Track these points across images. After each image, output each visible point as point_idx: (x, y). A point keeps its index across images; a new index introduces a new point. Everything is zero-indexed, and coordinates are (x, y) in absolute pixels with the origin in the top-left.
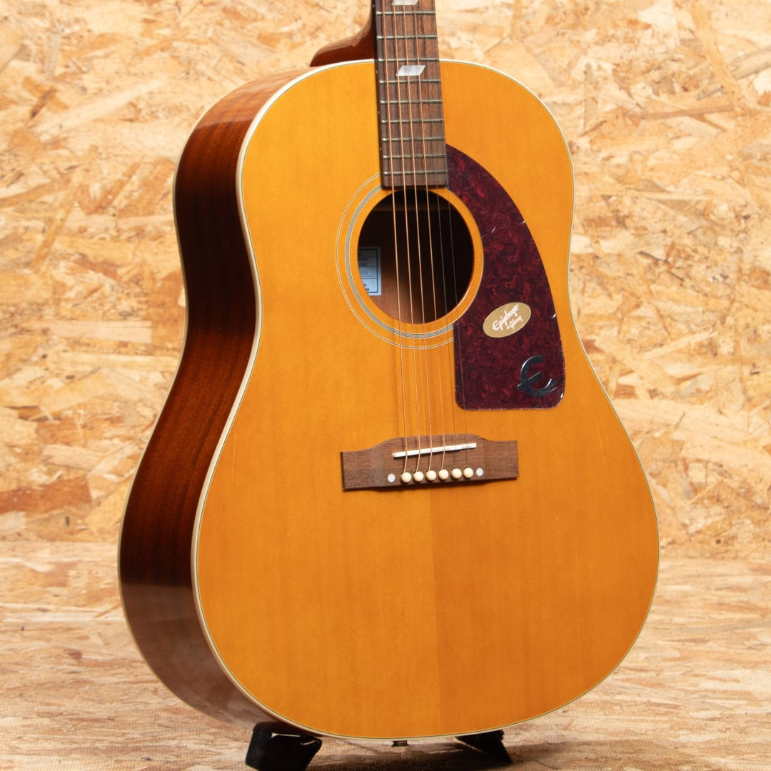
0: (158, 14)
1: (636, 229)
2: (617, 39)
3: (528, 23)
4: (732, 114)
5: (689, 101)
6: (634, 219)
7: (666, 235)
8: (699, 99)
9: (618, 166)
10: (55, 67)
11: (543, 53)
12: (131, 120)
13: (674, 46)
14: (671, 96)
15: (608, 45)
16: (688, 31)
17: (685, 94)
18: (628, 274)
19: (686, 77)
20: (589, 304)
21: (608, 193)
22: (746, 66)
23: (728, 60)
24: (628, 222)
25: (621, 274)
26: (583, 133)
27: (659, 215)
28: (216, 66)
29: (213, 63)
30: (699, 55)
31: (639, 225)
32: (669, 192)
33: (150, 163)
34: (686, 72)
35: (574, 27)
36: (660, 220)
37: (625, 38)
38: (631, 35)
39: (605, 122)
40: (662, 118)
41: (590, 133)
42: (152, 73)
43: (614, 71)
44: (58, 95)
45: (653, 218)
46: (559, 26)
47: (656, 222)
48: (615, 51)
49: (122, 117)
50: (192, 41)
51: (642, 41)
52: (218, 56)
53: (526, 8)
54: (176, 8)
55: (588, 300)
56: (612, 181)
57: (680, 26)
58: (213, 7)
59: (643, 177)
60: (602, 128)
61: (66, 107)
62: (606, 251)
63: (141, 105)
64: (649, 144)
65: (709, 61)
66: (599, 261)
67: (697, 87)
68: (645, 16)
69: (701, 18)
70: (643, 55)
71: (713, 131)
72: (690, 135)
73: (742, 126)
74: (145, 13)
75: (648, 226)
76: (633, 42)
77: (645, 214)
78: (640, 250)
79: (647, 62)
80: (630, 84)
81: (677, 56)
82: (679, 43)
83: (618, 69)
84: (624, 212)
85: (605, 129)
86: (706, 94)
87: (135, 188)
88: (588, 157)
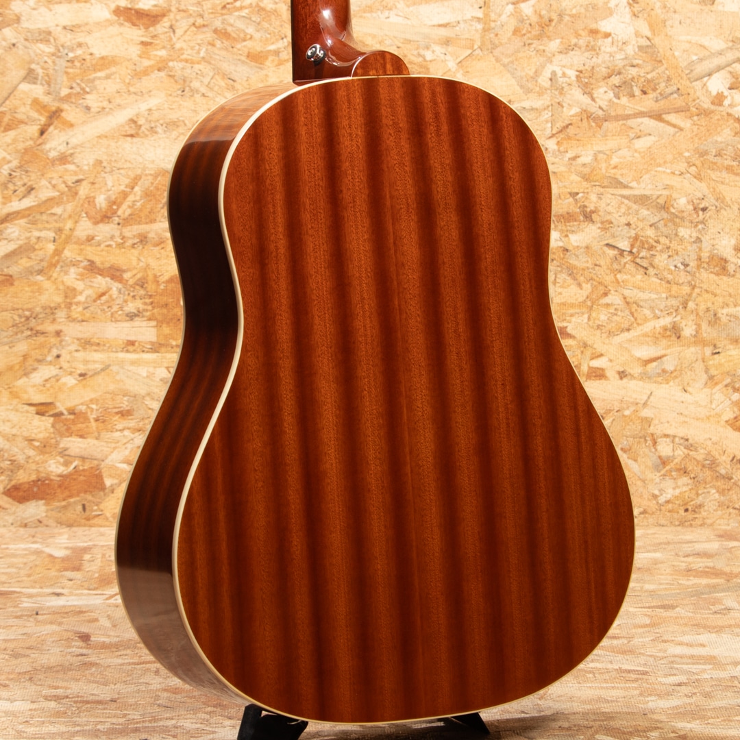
0: (154, 37)
1: (602, 223)
2: (580, 48)
3: (497, 35)
4: (688, 114)
5: (648, 103)
6: (600, 213)
7: (630, 228)
8: (657, 101)
9: (584, 165)
10: (60, 88)
11: (512, 62)
12: (132, 136)
13: (632, 53)
14: (631, 99)
15: (572, 53)
16: (645, 38)
17: (644, 96)
18: (596, 265)
19: (645, 81)
20: (560, 293)
21: (576, 190)
22: (700, 69)
23: (683, 64)
24: (594, 216)
25: (589, 265)
26: (550, 135)
27: (623, 210)
28: (209, 83)
29: (206, 81)
30: (655, 60)
31: (605, 219)
32: (631, 188)
33: (151, 175)
34: (644, 76)
35: (539, 37)
36: (624, 214)
37: (587, 46)
38: (592, 43)
39: (571, 124)
40: (624, 119)
41: (557, 135)
42: (150, 91)
43: (577, 77)
44: (63, 114)
45: (618, 212)
46: (525, 37)
47: (620, 216)
48: (578, 59)
49: (125, 133)
50: (187, 61)
51: (603, 48)
52: (211, 74)
53: (494, 21)
54: (171, 30)
55: (560, 290)
56: (579, 179)
57: (637, 34)
58: (205, 29)
59: (607, 175)
60: (568, 130)
61: (72, 125)
62: (575, 244)
63: (141, 121)
64: (612, 144)
65: (665, 66)
66: (568, 253)
67: (655, 90)
68: (605, 26)
69: (657, 26)
70: (604, 62)
71: (671, 130)
72: (650, 135)
73: (698, 125)
74: (142, 36)
75: (613, 220)
76: (595, 50)
77: (610, 209)
78: (606, 242)
79: (608, 68)
80: (592, 89)
81: (635, 62)
82: (637, 50)
83: (581, 75)
84: (591, 207)
85: (571, 130)
86: (664, 96)
87: (138, 198)
88: (556, 158)
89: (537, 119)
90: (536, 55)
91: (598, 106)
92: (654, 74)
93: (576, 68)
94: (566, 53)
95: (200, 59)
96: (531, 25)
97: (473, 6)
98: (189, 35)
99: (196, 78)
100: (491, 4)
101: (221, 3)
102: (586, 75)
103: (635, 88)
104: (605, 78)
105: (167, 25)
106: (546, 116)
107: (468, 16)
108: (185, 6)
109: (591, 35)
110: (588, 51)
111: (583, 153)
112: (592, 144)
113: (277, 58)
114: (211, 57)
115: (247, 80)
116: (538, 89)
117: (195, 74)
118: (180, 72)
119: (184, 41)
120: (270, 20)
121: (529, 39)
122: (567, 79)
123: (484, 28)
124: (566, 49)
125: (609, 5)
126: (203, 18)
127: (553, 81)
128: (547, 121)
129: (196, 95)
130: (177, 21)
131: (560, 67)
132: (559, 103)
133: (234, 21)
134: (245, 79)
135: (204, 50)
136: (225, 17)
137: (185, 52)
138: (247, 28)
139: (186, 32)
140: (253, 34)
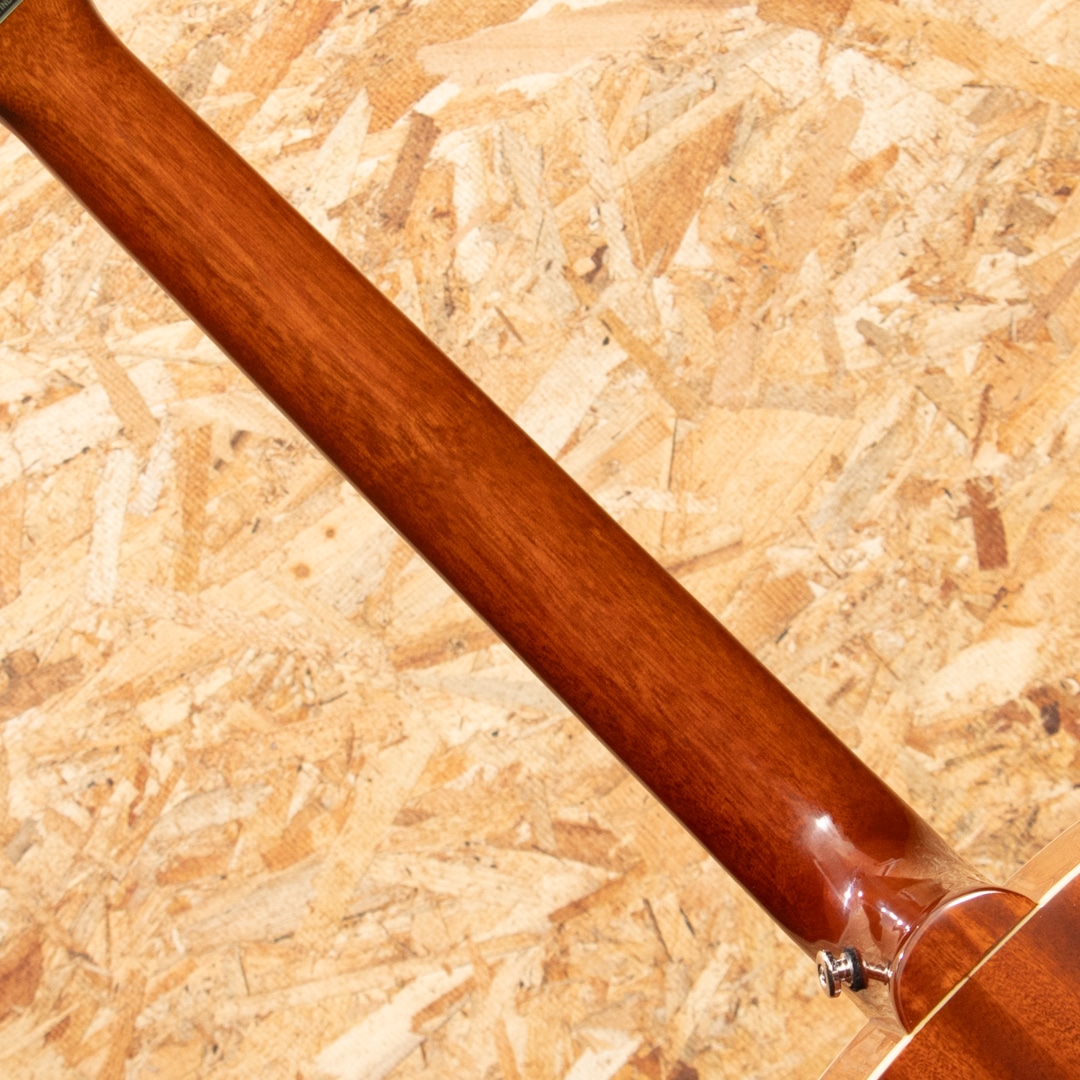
89: (915, 441)
90: (797, 324)
91: (1004, 304)
92: (1049, 139)
93: (894, 275)
94: (849, 266)
95: (186, 960)
96: (731, 279)
97: (589, 353)
98: (121, 936)
99: (215, 1000)
100: (619, 315)
101: (119, 816)
102: (926, 268)
103: (1039, 202)
104: (967, 239)
105: (60, 956)
106: (929, 419)
107: (600, 381)
108: (58, 889)
109: (861, 186)
110: (885, 220)
111: (1064, 417)
112: (1064, 385)
113: (326, 815)
114: (202, 935)
115: (313, 910)
116: (863, 385)
117: (204, 995)
118: (172, 1021)
119: (123, 955)
120: (242, 756)
121: (753, 308)
122: (898, 312)
123: (651, 375)
124: (841, 258)
125: (839, 96)
126: (113, 878)
127: (876, 340)
128: (940, 428)
129: (245, 1033)
130: (71, 933)
131: (864, 304)
132: (928, 372)
133: (179, 827)
134: (307, 911)
135: (175, 933)
136: (152, 836)
137: (145, 973)
138: (214, 814)
139: (108, 935)
140: (235, 816)
